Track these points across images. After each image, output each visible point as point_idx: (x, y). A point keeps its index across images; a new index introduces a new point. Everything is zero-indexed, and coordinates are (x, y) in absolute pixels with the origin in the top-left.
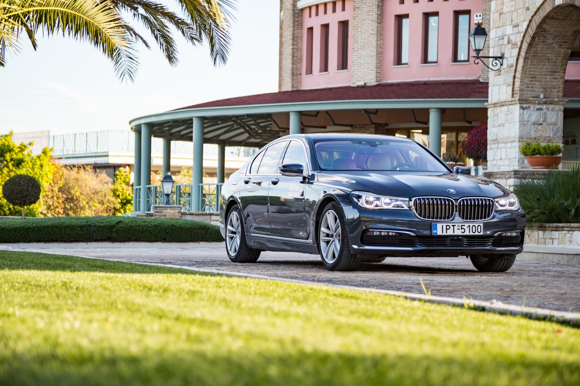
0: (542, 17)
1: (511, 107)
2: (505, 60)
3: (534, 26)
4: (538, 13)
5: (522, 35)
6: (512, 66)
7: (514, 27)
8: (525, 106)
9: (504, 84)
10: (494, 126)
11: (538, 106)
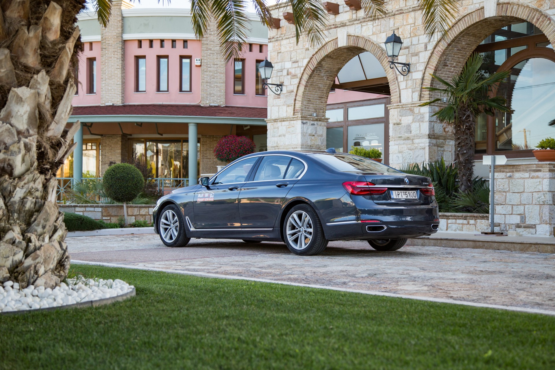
0: (323, 56)
1: (292, 122)
2: (284, 88)
3: (315, 62)
4: (319, 53)
5: (303, 69)
6: (293, 91)
7: (294, 62)
8: (304, 121)
9: (284, 105)
10: (274, 136)
11: (312, 122)
